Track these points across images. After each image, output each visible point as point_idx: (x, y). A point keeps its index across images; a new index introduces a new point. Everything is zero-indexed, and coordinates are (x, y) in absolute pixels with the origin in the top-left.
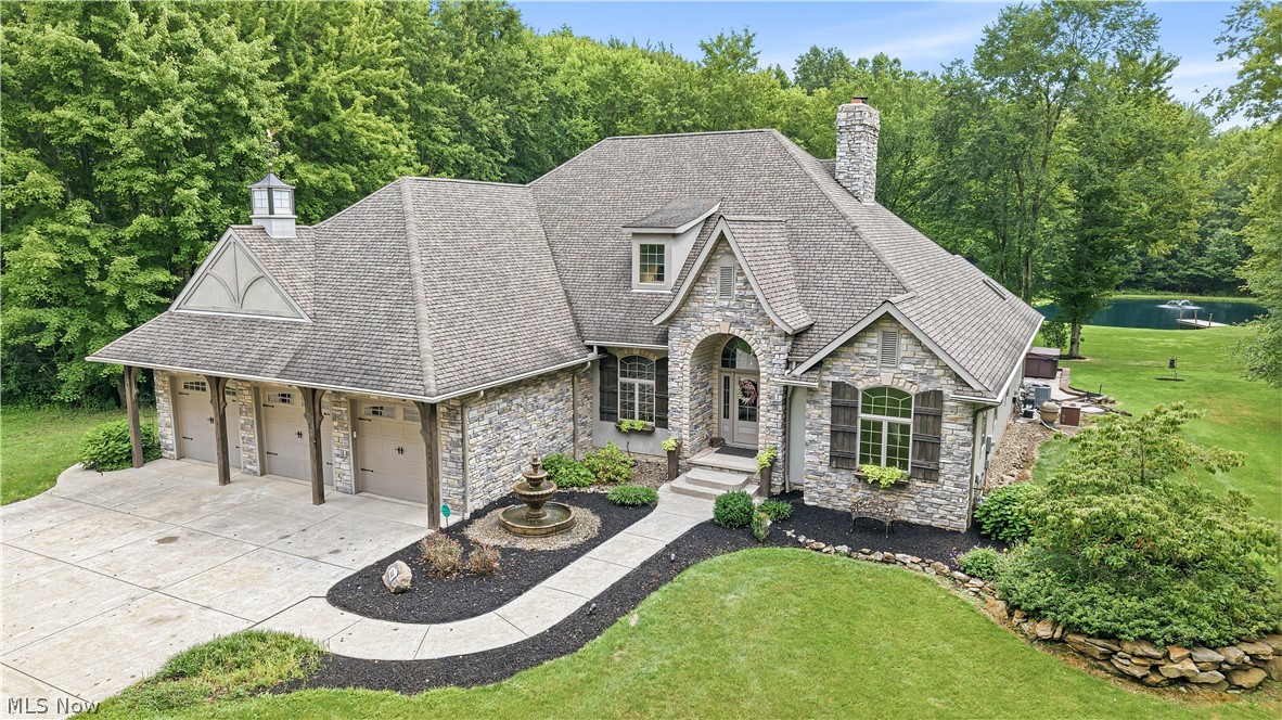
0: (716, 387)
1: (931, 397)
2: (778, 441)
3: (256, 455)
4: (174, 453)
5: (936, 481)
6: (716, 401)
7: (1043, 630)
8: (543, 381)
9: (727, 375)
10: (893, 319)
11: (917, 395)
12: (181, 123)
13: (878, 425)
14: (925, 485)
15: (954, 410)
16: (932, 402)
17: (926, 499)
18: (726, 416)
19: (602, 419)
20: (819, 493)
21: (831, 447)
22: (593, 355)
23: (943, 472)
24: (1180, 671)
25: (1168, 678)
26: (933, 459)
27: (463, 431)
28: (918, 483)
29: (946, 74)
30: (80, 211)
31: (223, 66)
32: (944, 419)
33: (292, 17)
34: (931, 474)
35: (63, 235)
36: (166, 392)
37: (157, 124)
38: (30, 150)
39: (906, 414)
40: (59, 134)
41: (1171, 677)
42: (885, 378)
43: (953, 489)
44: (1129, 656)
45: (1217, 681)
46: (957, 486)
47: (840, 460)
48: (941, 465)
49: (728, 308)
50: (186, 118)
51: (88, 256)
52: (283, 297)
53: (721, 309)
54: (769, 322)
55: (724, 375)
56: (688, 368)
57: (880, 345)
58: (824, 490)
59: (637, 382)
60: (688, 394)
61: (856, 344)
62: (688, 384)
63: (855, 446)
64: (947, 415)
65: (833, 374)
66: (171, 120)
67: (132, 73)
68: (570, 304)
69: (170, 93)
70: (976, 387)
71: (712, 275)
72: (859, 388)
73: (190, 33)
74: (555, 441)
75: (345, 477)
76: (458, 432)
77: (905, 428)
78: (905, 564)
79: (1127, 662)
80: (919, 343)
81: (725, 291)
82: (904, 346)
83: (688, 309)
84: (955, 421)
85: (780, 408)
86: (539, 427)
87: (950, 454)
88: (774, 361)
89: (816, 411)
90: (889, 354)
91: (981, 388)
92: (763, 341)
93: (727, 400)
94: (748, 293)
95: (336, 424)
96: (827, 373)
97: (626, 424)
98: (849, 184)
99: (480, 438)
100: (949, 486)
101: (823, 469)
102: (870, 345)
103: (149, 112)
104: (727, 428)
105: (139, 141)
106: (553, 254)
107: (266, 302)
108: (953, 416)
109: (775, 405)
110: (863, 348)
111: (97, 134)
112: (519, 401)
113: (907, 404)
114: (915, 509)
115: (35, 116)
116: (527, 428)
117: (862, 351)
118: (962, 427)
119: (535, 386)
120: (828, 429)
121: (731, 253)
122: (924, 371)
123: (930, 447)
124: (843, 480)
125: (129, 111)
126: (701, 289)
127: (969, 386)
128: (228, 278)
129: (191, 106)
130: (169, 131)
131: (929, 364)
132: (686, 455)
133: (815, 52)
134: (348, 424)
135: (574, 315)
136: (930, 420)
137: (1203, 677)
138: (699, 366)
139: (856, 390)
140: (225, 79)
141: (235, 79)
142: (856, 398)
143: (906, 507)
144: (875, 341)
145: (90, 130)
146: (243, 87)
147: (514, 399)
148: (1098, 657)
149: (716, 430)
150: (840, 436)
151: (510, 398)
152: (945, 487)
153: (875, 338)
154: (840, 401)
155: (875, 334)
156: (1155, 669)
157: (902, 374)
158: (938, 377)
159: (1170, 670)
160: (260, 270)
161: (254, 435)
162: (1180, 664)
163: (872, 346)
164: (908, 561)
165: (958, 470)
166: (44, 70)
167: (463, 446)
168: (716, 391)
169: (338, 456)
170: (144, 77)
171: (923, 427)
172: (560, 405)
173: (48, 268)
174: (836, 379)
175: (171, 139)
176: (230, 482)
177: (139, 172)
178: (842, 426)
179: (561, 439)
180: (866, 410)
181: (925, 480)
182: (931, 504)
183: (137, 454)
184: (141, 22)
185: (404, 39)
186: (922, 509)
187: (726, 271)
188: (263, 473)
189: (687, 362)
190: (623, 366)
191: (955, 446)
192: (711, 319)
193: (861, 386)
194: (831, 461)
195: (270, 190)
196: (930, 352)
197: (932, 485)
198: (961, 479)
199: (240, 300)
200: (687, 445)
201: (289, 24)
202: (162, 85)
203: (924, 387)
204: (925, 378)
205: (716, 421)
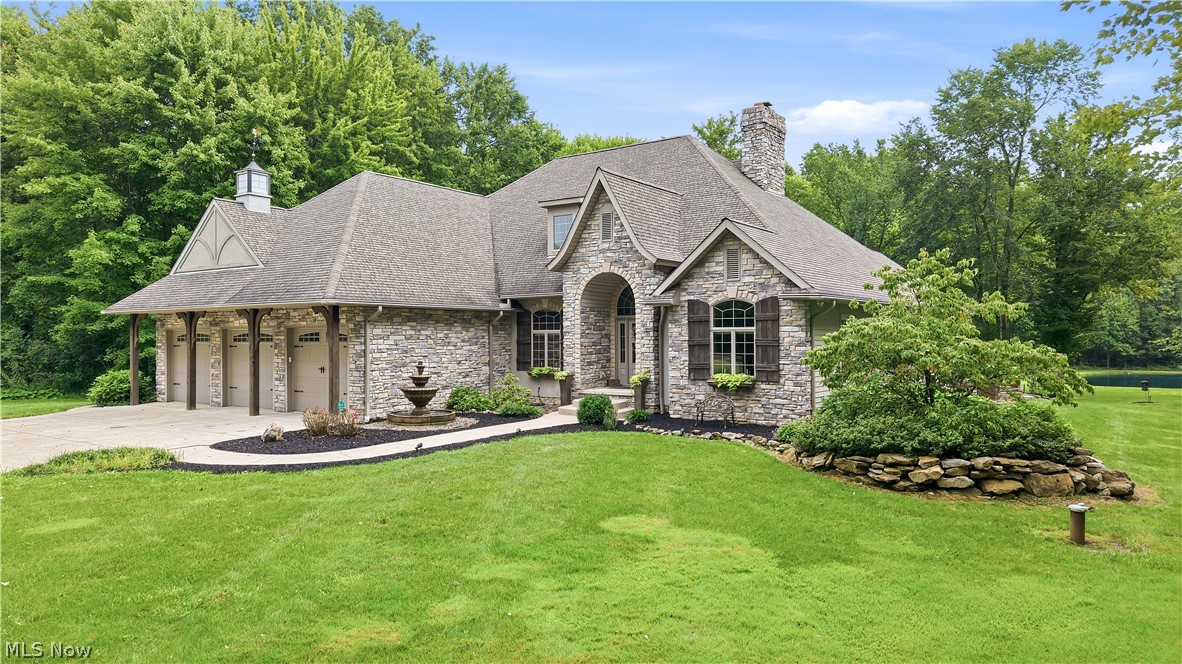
0: (613, 333)
1: (769, 304)
2: (650, 364)
3: (220, 389)
4: (165, 396)
5: (778, 382)
6: (613, 347)
7: (818, 460)
8: (455, 322)
9: (622, 322)
10: (735, 238)
11: (757, 303)
12: (213, 151)
13: (727, 337)
14: (768, 387)
15: (790, 313)
16: (770, 309)
17: (771, 401)
18: (623, 360)
19: (518, 369)
20: (682, 406)
21: (690, 361)
22: (506, 306)
23: (783, 373)
24: (926, 475)
25: (918, 484)
26: (774, 362)
27: (365, 343)
28: (763, 386)
29: (905, 131)
30: (133, 223)
31: (252, 110)
32: (781, 323)
33: (318, 84)
34: (773, 376)
35: (118, 242)
36: (163, 344)
37: (195, 152)
38: (101, 175)
39: (750, 323)
40: (125, 164)
41: (920, 481)
42: (731, 293)
43: (792, 388)
44: (882, 466)
45: (965, 486)
46: (796, 385)
47: (698, 371)
48: (781, 367)
49: (609, 250)
50: (219, 150)
51: (136, 260)
52: (246, 250)
53: (603, 251)
54: (641, 258)
55: (620, 322)
56: (578, 307)
57: (726, 263)
58: (687, 401)
59: (546, 332)
60: (579, 331)
61: (707, 265)
62: (578, 322)
63: (709, 357)
64: (784, 319)
65: (689, 294)
66: (205, 148)
67: (180, 114)
68: (496, 272)
69: (207, 130)
70: (802, 285)
71: (596, 223)
72: (710, 304)
73: (231, 90)
74: (468, 379)
75: (281, 398)
76: (361, 343)
77: (750, 336)
78: (729, 440)
79: (881, 472)
80: (757, 256)
81: (606, 235)
82: (745, 259)
83: (578, 255)
84: (790, 324)
85: (652, 333)
86: (450, 362)
87: (788, 355)
88: (646, 292)
89: (676, 330)
90: (733, 269)
91: (806, 286)
92: (637, 275)
93: (623, 346)
94: (624, 234)
95: (276, 351)
96: (684, 293)
97: (536, 371)
98: (753, 175)
99: (385, 355)
100: (788, 385)
101: (684, 382)
102: (717, 263)
103: (190, 143)
104: (623, 371)
105: (181, 165)
106: (493, 239)
107: (234, 256)
108: (788, 319)
109: (647, 332)
110: (712, 267)
111: (150, 163)
112: (429, 333)
113: (750, 313)
114: (761, 411)
115: (107, 151)
116: (437, 359)
117: (712, 270)
118: (797, 329)
119: (446, 324)
120: (686, 344)
121: (609, 201)
122: (762, 281)
123: (770, 350)
124: (701, 391)
125: (175, 144)
126: (587, 236)
127: (797, 286)
128: (210, 241)
129: (226, 142)
130: (203, 156)
131: (767, 273)
132: (578, 387)
133: (817, 147)
134: (284, 351)
135: (497, 280)
136: (769, 324)
137: (950, 481)
138: (592, 309)
139: (707, 306)
140: (252, 120)
141: (261, 121)
142: (708, 312)
143: (754, 410)
144: (720, 259)
145: (145, 159)
146: (267, 128)
147: (423, 329)
148: (855, 471)
149: (613, 373)
150: (697, 349)
151: (419, 328)
152: (786, 388)
153: (721, 257)
154: (695, 317)
155: (721, 253)
156: (905, 476)
157: (742, 288)
158: (774, 285)
159: (919, 476)
160: (231, 230)
161: (219, 371)
162: (929, 469)
163: (718, 264)
164: (733, 438)
165: (796, 369)
166: (117, 115)
167: (365, 356)
168: (613, 338)
169: (276, 379)
170: (188, 116)
171: (763, 332)
172: (474, 348)
173: (100, 264)
174: (692, 298)
175: (204, 163)
176: (195, 408)
177: (181, 192)
178: (697, 339)
179: (473, 379)
180: (717, 324)
181: (768, 382)
182: (775, 405)
183: (134, 395)
184: (190, 76)
185: (418, 108)
186: (768, 411)
187: (606, 217)
188: (225, 405)
189: (578, 302)
190: (536, 320)
191: (792, 348)
192: (596, 262)
193: (712, 301)
194: (689, 373)
195: (249, 171)
196: (766, 262)
197: (774, 387)
198: (799, 378)
199: (217, 257)
200: (578, 378)
201: (317, 89)
202: (203, 125)
203: (762, 296)
204: (764, 287)
205: (613, 365)
